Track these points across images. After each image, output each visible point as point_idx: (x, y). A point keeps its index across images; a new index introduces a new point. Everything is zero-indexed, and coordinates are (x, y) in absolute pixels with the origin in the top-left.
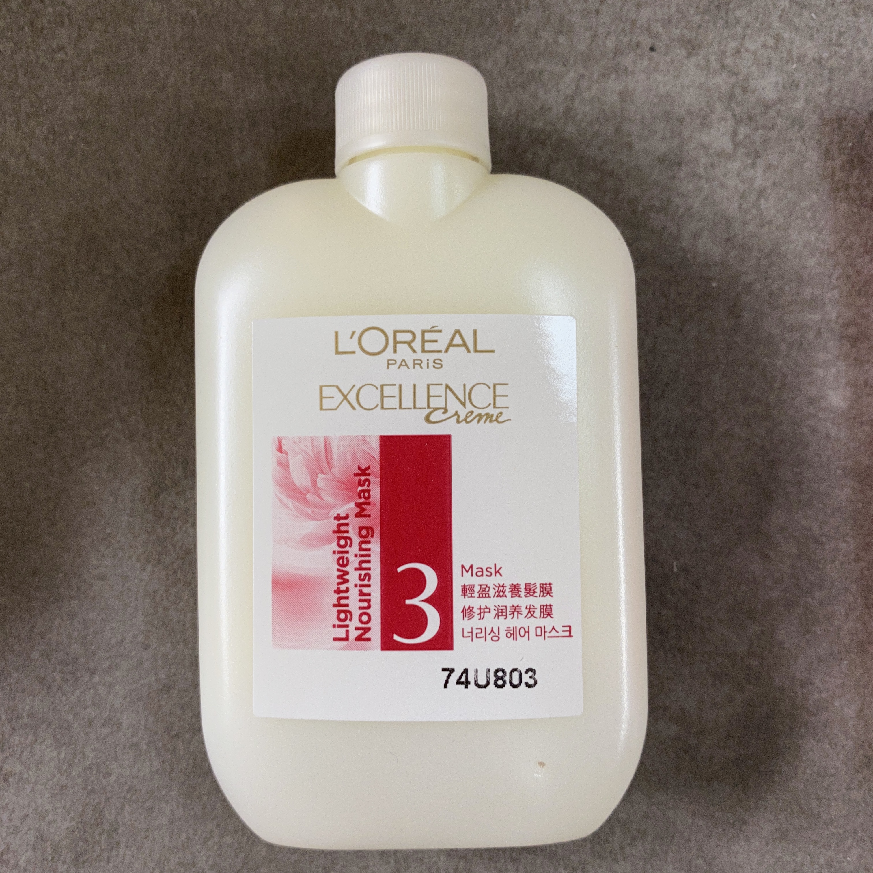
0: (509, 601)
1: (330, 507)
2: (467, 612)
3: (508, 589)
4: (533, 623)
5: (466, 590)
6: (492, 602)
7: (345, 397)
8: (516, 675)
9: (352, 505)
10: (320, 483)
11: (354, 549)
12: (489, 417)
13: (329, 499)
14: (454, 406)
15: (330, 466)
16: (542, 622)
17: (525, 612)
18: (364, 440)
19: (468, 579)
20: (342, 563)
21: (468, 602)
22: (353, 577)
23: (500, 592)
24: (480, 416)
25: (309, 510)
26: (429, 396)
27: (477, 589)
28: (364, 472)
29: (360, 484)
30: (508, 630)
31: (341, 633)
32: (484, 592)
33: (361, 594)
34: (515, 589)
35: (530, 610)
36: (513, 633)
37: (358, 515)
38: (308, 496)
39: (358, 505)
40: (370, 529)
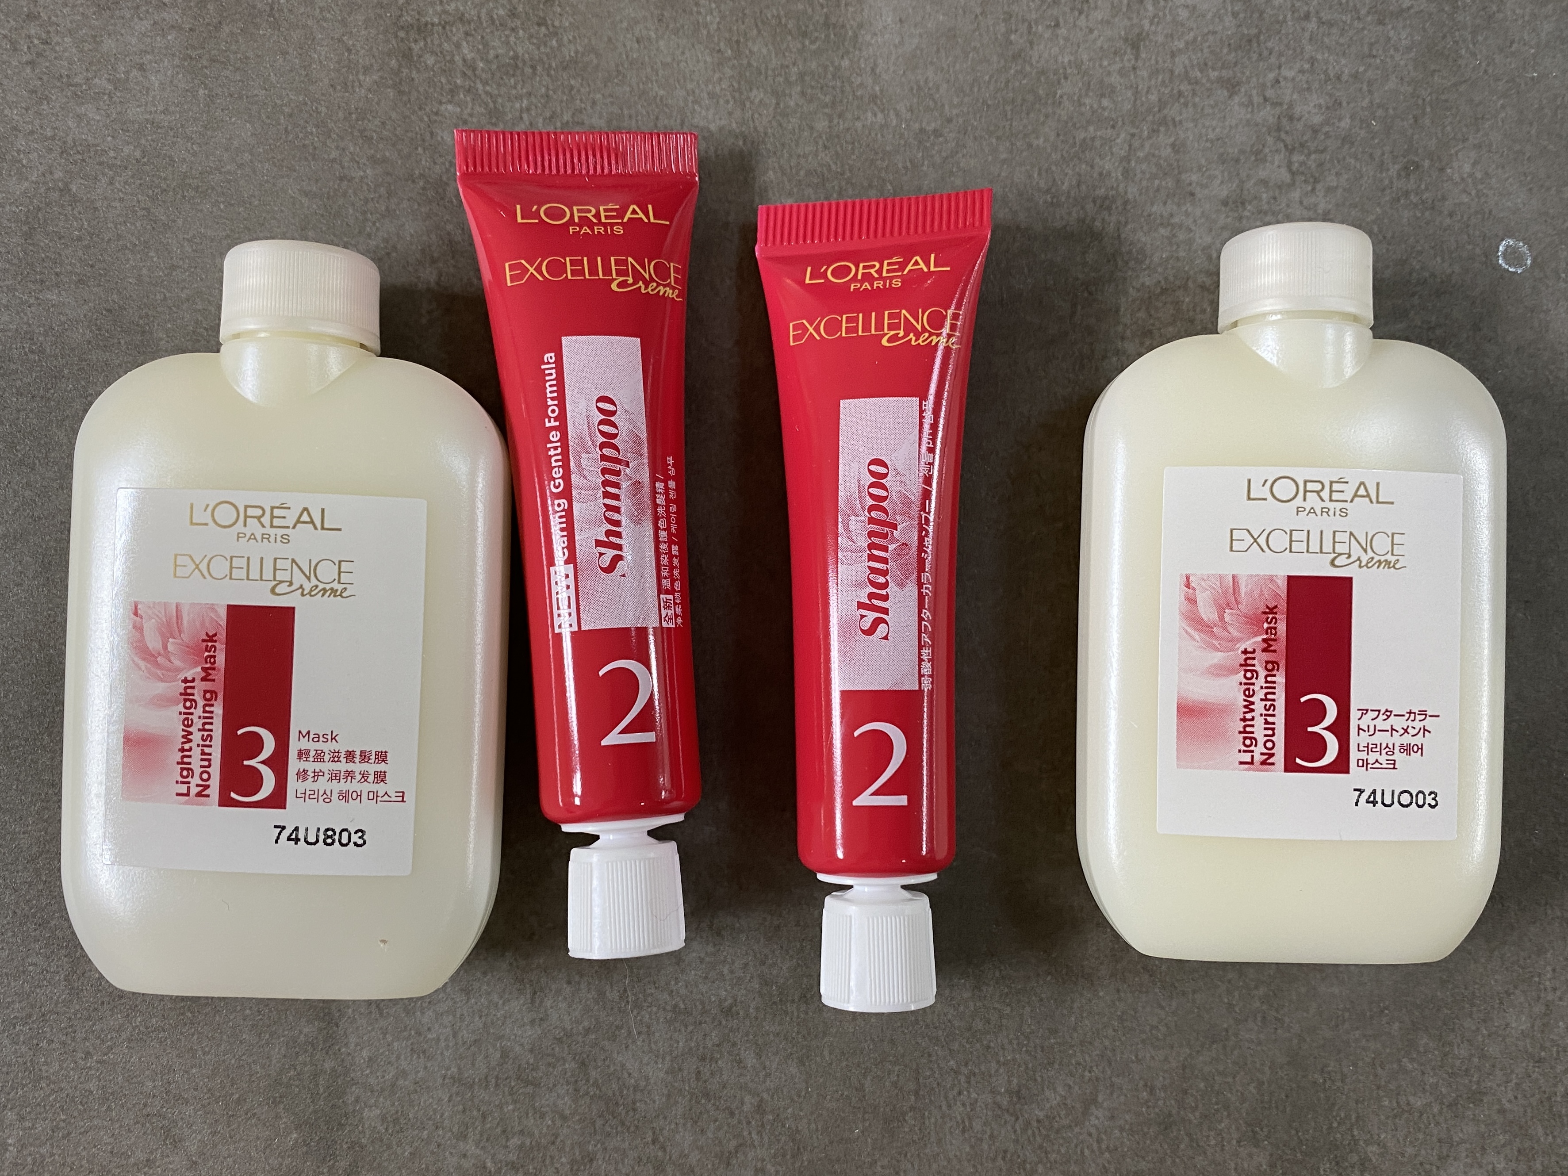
0: (343, 766)
1: (179, 670)
2: (302, 775)
3: (343, 755)
4: (365, 787)
5: (302, 754)
6: (327, 766)
7: (197, 567)
8: (345, 835)
9: (199, 669)
10: (170, 648)
11: (199, 711)
12: (333, 591)
13: (177, 663)
14: (299, 579)
15: (180, 632)
16: (374, 787)
17: (359, 777)
18: (212, 608)
19: (304, 744)
20: (187, 724)
21: (303, 765)
22: (197, 737)
23: (335, 757)
24: (325, 590)
25: (159, 672)
26: (275, 569)
27: (312, 753)
28: (211, 638)
29: (207, 649)
30: (341, 793)
31: (183, 789)
32: (319, 757)
33: (203, 753)
34: (350, 755)
35: (364, 776)
36: (345, 796)
37: (203, 679)
38: (159, 659)
39: (204, 669)
40: (214, 693)
